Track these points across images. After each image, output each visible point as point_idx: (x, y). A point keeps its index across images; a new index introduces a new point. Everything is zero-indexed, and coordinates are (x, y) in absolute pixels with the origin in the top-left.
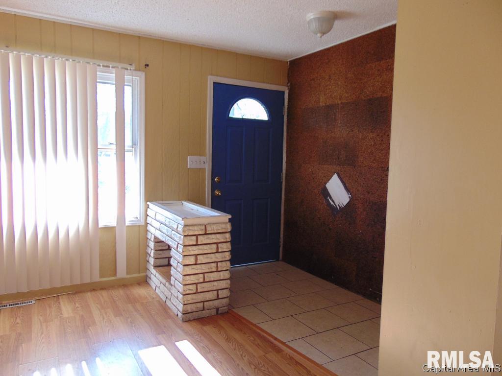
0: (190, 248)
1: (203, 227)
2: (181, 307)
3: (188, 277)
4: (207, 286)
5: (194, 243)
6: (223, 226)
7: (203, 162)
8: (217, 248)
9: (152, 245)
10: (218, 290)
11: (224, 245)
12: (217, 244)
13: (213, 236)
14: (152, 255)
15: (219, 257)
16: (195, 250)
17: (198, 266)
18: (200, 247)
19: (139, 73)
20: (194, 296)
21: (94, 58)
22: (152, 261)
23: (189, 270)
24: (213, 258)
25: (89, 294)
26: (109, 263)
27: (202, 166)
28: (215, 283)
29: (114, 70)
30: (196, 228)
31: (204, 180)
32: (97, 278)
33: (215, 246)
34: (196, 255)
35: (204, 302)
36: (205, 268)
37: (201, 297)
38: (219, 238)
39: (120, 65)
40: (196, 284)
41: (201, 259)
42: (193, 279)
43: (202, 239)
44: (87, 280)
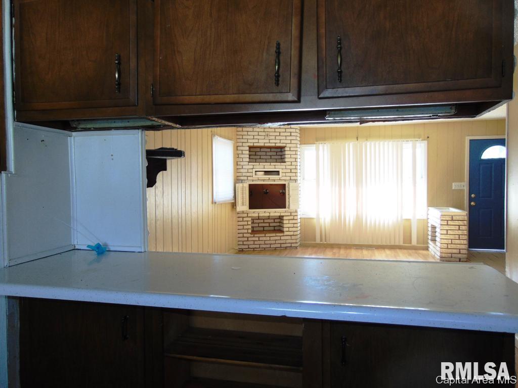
0: (444, 226)
1: (451, 217)
2: (439, 254)
3: (442, 240)
4: (453, 246)
5: (446, 224)
6: (463, 217)
7: (463, 186)
8: (459, 228)
9: (430, 229)
10: (460, 249)
11: (464, 227)
12: (459, 226)
13: (457, 221)
14: (430, 234)
15: (460, 232)
16: (447, 227)
17: (448, 236)
18: (449, 226)
19: (424, 141)
20: (446, 250)
21: (402, 138)
22: (430, 237)
23: (443, 237)
24: (457, 232)
25: (398, 250)
26: (408, 238)
27: (462, 188)
28: (458, 245)
29: (411, 142)
30: (447, 217)
31: (464, 196)
32: (402, 244)
33: (458, 227)
34: (447, 230)
35: (452, 254)
36: (452, 237)
37: (450, 251)
38: (461, 223)
39: (414, 140)
40: (447, 244)
41: (450, 232)
42: (446, 241)
43: (450, 223)
44: (397, 244)
